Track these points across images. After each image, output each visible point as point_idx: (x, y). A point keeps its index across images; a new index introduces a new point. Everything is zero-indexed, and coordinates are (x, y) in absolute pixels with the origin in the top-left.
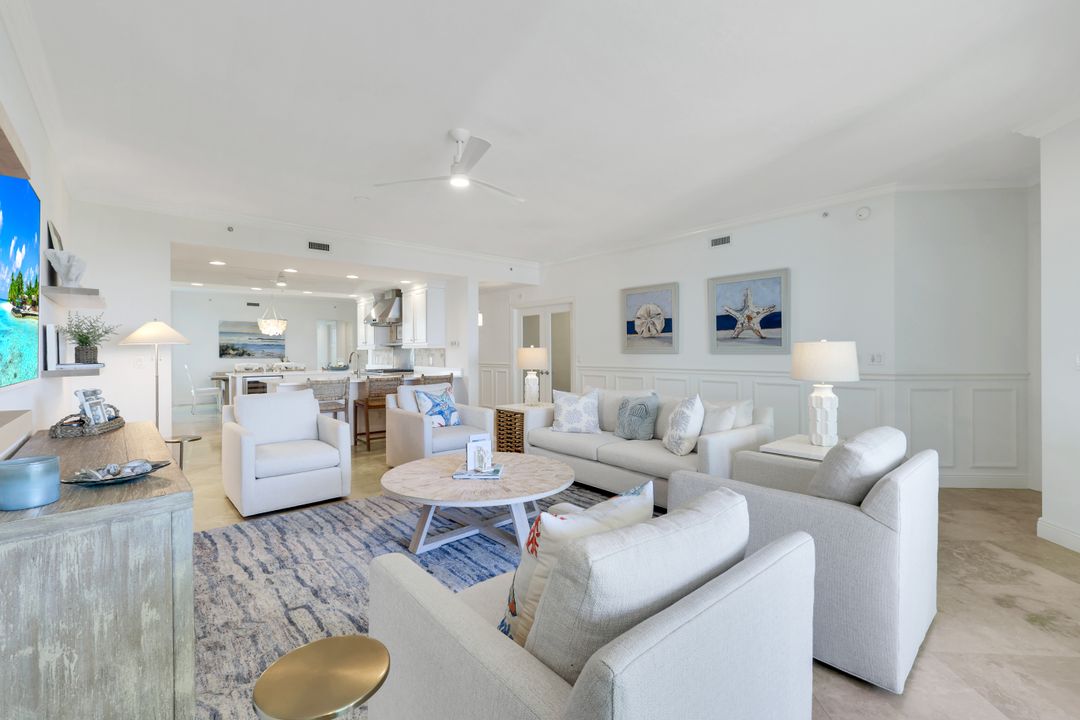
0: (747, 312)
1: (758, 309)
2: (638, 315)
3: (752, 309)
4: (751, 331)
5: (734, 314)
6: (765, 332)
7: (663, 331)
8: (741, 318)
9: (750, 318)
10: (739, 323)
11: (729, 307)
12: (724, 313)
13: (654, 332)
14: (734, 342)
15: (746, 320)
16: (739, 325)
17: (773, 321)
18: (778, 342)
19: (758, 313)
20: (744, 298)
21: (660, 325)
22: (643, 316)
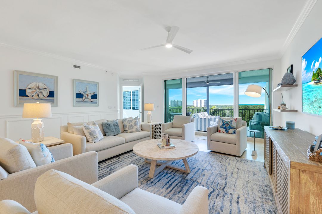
0: (87, 93)
1: (90, 92)
2: (29, 86)
3: (88, 93)
4: (88, 99)
5: (82, 93)
6: (92, 100)
7: (48, 96)
8: (85, 95)
9: (88, 95)
10: (84, 96)
11: (81, 90)
12: (79, 92)
13: (42, 97)
14: (82, 103)
15: (87, 96)
16: (84, 97)
17: (94, 97)
18: (96, 103)
19: (90, 94)
20: (86, 88)
21: (46, 93)
22: (33, 88)
